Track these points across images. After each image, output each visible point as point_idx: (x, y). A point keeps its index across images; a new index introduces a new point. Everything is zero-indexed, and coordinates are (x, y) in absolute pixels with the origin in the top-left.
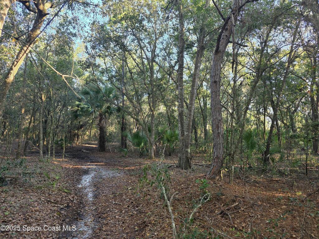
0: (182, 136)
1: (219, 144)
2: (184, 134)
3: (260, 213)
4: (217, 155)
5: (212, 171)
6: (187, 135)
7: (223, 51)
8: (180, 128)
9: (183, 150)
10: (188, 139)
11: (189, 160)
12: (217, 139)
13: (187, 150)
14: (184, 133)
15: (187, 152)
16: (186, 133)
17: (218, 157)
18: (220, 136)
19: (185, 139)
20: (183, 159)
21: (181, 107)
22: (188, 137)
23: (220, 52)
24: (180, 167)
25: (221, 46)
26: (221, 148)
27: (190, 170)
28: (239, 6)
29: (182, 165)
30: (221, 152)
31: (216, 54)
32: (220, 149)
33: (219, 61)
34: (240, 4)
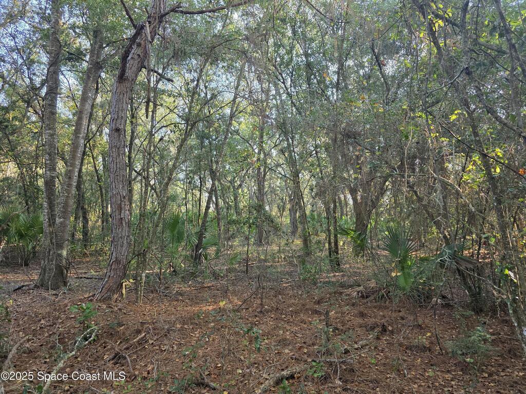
0: (50, 225)
1: (121, 237)
2: (54, 223)
3: (177, 341)
4: (116, 258)
5: (106, 287)
6: (61, 223)
7: (132, 80)
8: (46, 211)
9: (51, 252)
10: (63, 232)
11: (63, 271)
12: (117, 229)
13: (59, 252)
14: (55, 220)
15: (60, 255)
16: (58, 220)
17: (117, 261)
18: (124, 225)
19: (55, 233)
20: (50, 269)
21: (50, 170)
22: (63, 227)
23: (127, 79)
24: (42, 286)
25: (130, 71)
26: (124, 245)
27: (64, 289)
28: (161, 12)
29: (48, 282)
30: (124, 252)
31: (120, 83)
32: (122, 246)
33: (125, 96)
34: (162, 11)
